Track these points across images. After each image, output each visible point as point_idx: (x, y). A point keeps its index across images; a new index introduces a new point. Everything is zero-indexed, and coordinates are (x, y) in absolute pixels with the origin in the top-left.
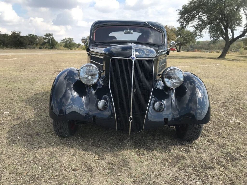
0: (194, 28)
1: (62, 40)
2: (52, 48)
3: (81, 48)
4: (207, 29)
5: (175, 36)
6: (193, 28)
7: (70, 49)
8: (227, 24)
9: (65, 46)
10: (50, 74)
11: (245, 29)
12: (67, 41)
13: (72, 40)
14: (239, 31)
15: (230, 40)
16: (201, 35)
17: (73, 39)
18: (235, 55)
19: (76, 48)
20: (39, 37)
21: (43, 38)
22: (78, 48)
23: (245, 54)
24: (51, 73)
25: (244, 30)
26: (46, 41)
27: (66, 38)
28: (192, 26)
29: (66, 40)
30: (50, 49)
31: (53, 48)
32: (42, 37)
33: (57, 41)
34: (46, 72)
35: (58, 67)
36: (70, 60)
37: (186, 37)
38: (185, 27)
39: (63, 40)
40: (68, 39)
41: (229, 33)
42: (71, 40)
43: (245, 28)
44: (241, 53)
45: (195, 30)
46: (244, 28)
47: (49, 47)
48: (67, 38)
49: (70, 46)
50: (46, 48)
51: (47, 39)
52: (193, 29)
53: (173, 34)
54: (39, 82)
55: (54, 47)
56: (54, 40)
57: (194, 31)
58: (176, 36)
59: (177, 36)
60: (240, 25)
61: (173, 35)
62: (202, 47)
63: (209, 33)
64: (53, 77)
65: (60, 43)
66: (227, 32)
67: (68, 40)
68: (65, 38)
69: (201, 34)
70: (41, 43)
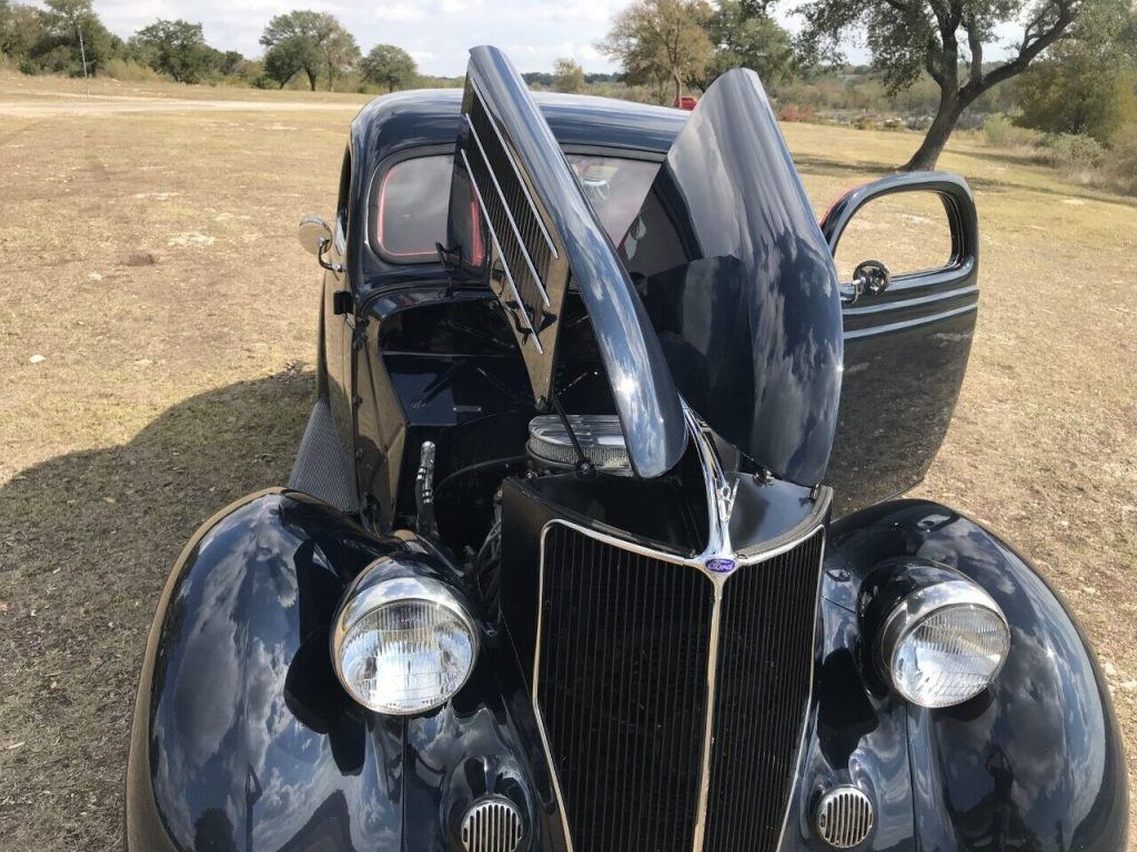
0: (805, 19)
1: (142, 33)
2: (92, 71)
3: (243, 75)
4: (860, 24)
5: (705, 42)
6: (801, 17)
7: (189, 82)
8: (957, 9)
9: (162, 65)
10: (96, 282)
11: (1033, 36)
12: (169, 36)
13: (195, 34)
14: (1004, 43)
15: (964, 86)
16: (834, 54)
17: (199, 27)
18: (968, 149)
19: (216, 72)
20: (16, 8)
21: (41, 14)
22: (225, 74)
23: (1009, 144)
24: (98, 277)
25: (1027, 38)
26: (56, 32)
27: (161, 23)
28: (798, 11)
29: (161, 34)
30: (79, 74)
31: (97, 70)
32: (35, 9)
33: (116, 37)
34: (72, 269)
35: (136, 228)
36: (194, 169)
37: (758, 48)
38: (764, 8)
39: (148, 30)
40: (171, 29)
41: (959, 53)
42: (189, 31)
43: (1031, 32)
44: (994, 140)
45: (808, 30)
46: (1027, 32)
47: (74, 67)
48: (169, 22)
49: (185, 65)
50: (58, 68)
51: (60, 23)
52: (803, 24)
53: (699, 32)
54: (37, 358)
55: (100, 64)
56: (101, 29)
57: (804, 33)
58: (709, 43)
59: (716, 41)
60: (1011, 11)
61: (695, 40)
62: (822, 95)
63: (870, 44)
64: (115, 311)
65: (131, 45)
66: (951, 44)
67: (175, 33)
68: (155, 22)
69: (837, 50)
70: (31, 41)
